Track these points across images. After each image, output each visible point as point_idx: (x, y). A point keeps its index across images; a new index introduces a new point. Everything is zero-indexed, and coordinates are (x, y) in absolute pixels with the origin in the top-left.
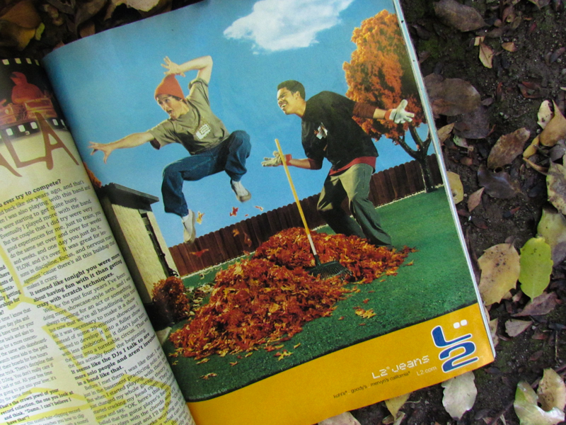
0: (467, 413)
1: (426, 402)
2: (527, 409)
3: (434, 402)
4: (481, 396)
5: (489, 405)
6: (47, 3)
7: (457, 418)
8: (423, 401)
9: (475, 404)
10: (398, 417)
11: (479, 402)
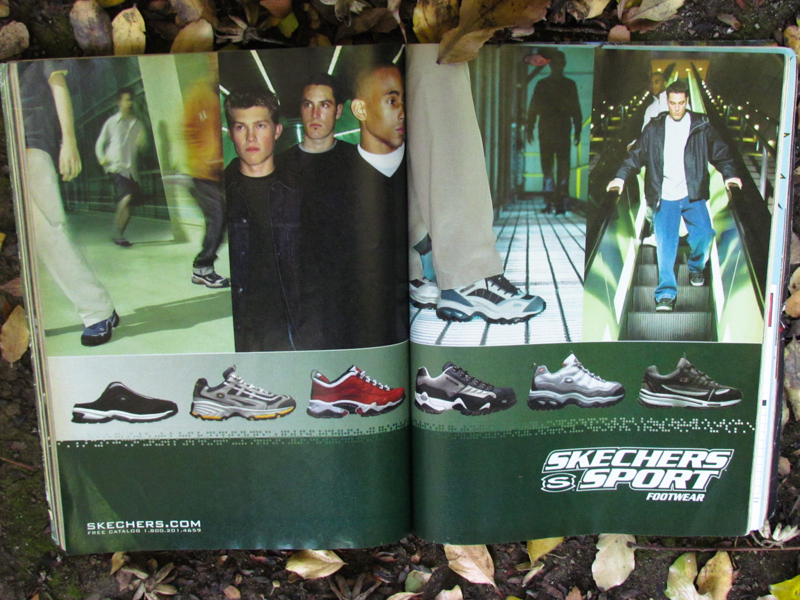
0: (615, 589)
1: (572, 562)
2: (679, 582)
3: (580, 564)
4: (636, 574)
5: (641, 586)
6: (308, 2)
7: (603, 589)
8: (569, 559)
9: (626, 581)
10: (536, 565)
11: (631, 579)
